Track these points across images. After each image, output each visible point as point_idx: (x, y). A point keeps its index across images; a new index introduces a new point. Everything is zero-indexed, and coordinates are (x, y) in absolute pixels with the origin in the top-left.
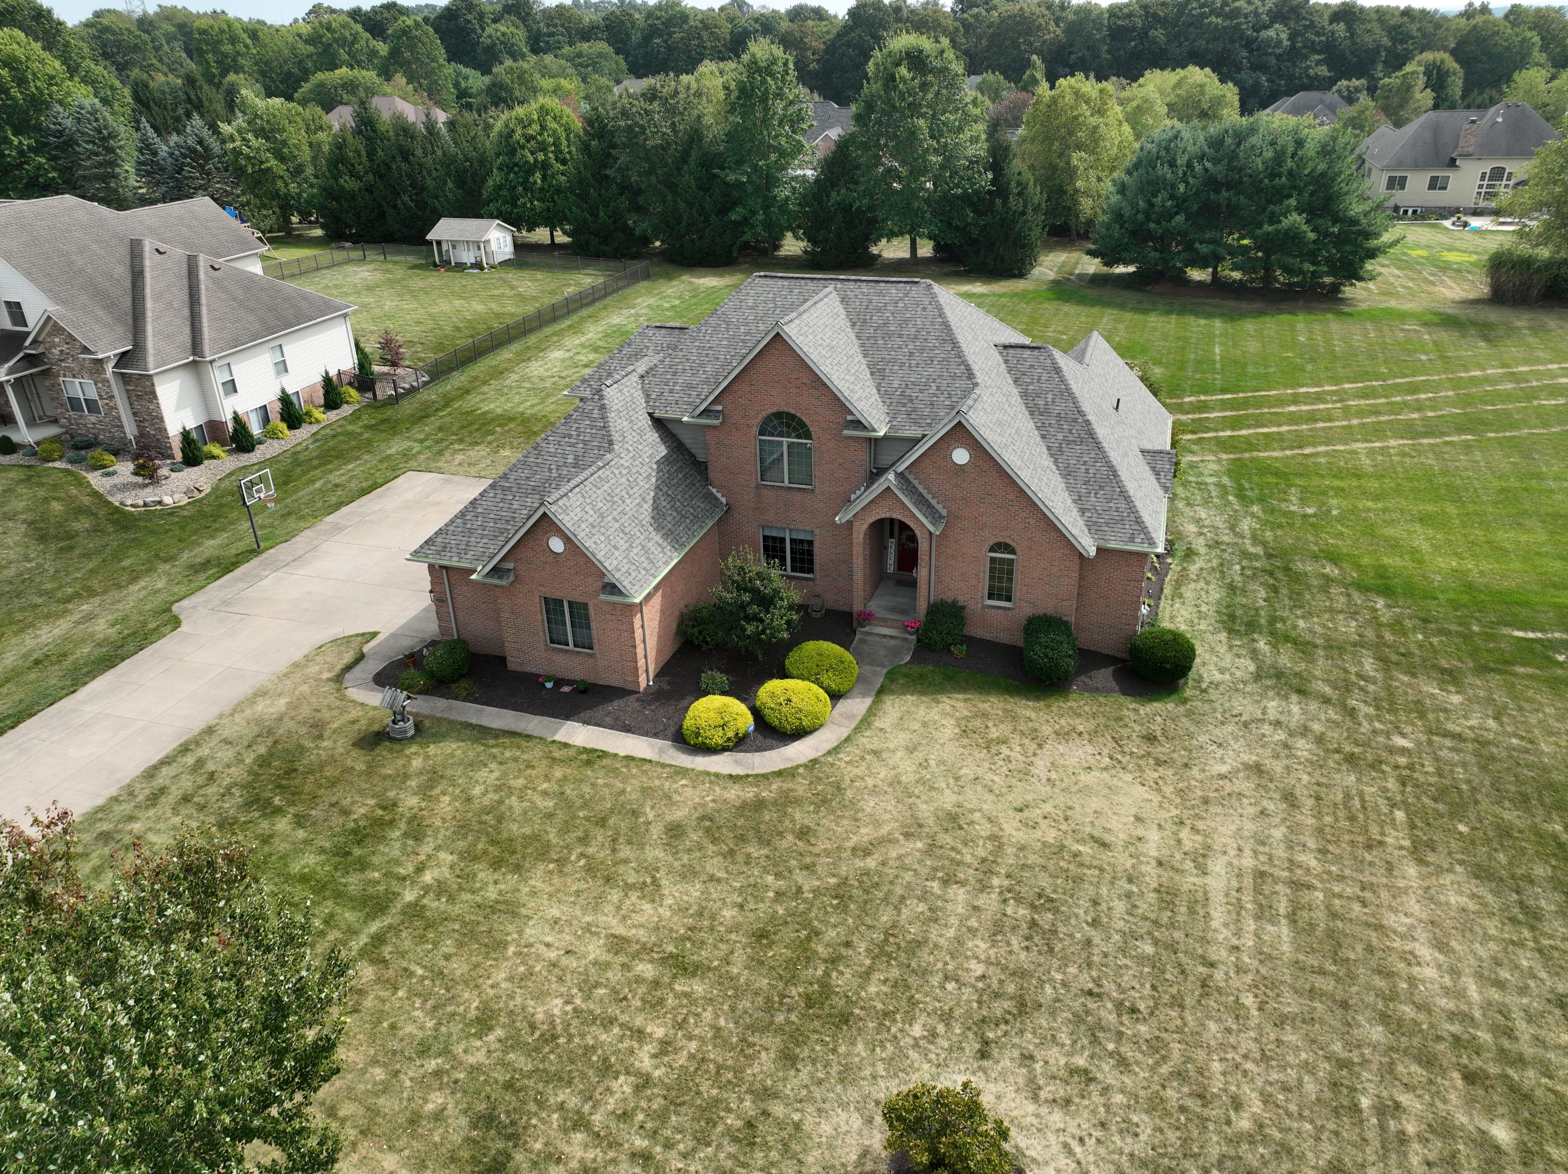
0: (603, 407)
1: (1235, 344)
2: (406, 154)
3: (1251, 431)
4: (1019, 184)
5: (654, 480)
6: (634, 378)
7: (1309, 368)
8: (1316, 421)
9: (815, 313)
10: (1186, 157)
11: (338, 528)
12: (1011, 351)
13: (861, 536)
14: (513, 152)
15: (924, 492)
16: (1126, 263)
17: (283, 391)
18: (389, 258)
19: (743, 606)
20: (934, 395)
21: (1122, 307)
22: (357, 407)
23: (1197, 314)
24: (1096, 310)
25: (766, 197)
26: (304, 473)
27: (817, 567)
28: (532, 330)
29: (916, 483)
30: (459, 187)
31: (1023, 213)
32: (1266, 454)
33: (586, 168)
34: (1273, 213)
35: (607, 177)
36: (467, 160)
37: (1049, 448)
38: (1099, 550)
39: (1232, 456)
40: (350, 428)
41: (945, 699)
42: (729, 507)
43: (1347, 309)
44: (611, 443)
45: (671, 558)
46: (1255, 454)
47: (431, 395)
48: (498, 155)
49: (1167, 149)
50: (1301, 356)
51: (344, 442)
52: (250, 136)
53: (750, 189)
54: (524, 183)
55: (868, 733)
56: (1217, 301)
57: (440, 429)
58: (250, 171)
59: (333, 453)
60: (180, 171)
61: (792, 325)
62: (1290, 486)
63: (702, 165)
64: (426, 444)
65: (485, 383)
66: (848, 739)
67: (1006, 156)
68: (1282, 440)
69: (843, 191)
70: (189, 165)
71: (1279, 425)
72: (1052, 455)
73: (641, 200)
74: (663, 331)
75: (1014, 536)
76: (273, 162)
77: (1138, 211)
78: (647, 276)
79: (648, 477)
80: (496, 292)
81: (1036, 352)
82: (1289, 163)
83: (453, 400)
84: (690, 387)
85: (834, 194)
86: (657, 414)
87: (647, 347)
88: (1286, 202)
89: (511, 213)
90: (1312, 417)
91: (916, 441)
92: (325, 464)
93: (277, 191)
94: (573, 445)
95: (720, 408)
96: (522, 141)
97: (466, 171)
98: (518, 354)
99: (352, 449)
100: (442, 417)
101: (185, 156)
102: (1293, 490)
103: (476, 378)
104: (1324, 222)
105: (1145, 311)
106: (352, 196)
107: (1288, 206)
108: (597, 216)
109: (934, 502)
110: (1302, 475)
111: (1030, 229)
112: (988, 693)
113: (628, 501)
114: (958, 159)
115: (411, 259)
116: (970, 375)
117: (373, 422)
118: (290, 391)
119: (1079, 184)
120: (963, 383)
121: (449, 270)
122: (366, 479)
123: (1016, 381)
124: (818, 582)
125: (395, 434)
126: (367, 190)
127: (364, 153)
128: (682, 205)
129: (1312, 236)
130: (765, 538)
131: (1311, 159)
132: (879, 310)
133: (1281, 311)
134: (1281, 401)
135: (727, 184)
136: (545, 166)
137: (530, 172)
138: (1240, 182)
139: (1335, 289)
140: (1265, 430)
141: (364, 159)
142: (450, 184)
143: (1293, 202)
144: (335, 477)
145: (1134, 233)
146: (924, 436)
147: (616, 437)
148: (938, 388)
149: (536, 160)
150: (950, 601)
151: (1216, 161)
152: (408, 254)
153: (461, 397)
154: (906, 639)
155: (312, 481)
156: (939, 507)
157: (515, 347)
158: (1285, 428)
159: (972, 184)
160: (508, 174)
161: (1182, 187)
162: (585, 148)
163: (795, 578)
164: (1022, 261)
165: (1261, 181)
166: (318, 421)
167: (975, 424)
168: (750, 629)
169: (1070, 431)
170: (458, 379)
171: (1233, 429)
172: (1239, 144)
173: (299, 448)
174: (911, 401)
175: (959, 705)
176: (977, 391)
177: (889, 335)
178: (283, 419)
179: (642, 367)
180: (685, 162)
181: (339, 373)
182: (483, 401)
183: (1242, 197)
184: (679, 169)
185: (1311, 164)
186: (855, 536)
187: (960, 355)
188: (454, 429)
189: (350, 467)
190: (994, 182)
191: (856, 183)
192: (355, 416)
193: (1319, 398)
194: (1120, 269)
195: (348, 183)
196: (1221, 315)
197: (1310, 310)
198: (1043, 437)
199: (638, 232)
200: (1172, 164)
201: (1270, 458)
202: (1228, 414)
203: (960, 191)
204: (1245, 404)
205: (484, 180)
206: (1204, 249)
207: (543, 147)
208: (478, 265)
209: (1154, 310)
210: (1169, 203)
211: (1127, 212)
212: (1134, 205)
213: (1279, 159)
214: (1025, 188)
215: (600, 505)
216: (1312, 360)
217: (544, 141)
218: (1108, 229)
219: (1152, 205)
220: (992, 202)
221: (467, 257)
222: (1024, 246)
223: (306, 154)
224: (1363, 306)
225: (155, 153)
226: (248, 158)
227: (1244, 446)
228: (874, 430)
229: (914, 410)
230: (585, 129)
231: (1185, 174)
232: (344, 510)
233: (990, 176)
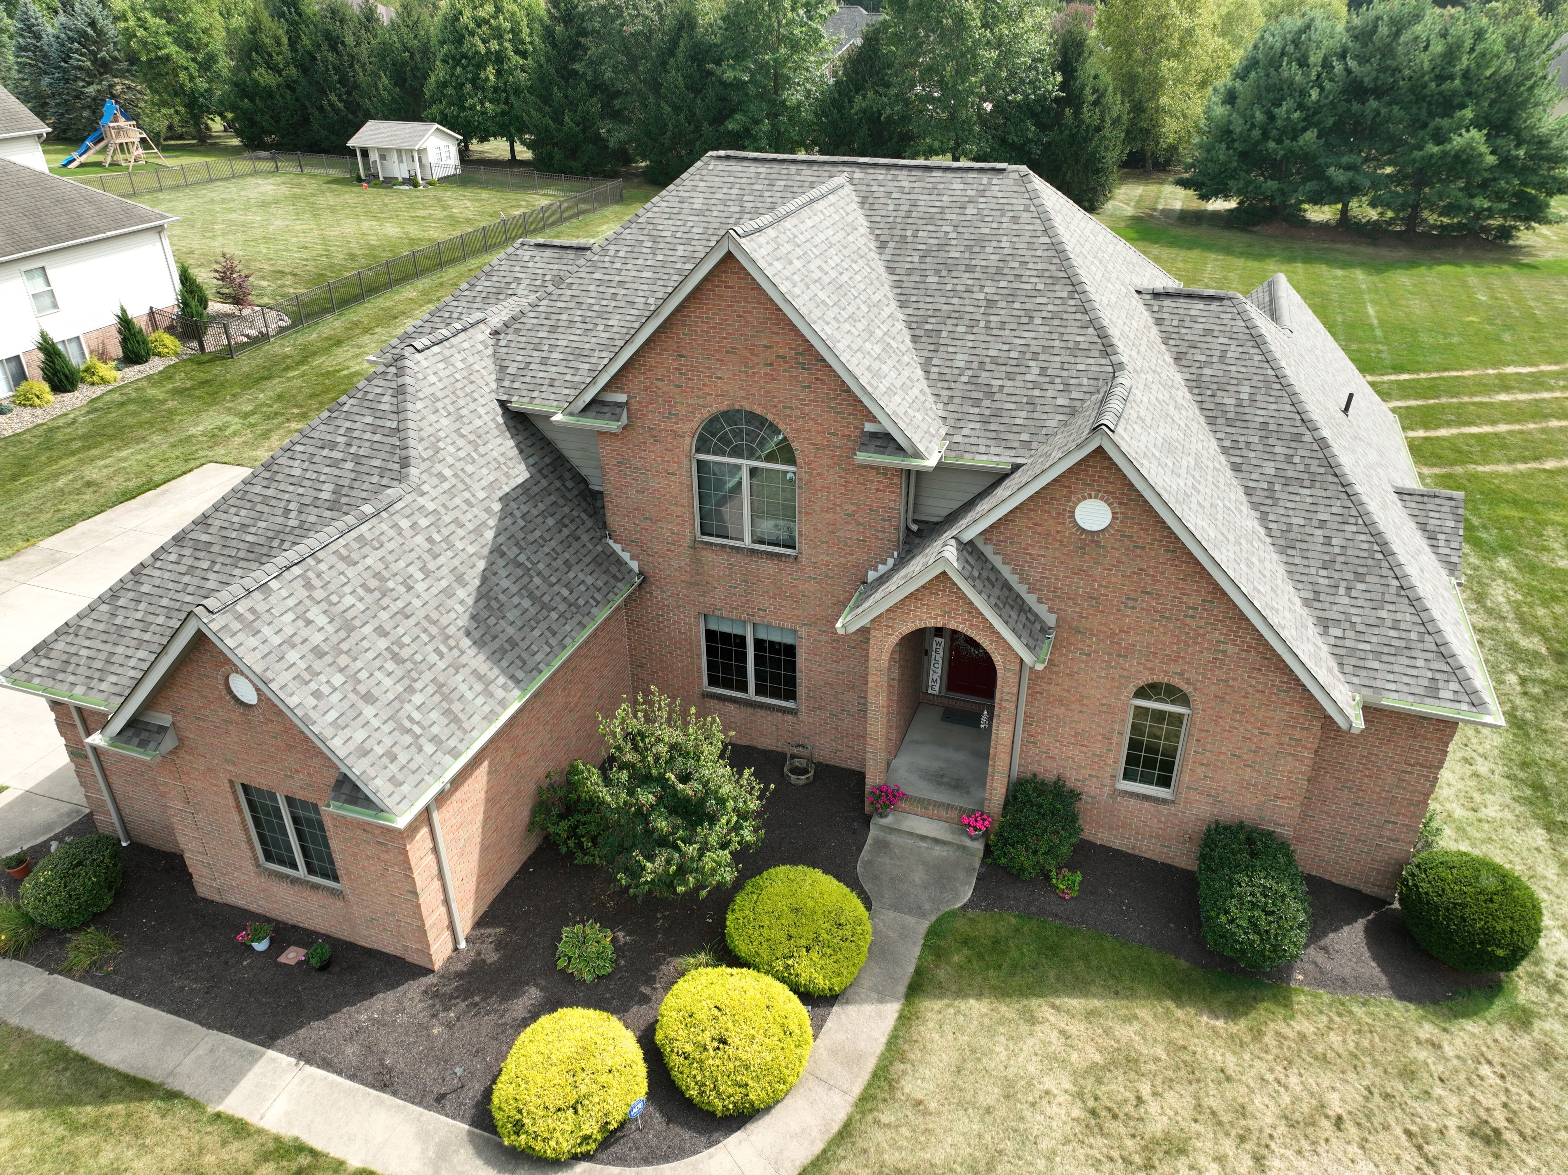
0: (400, 391)
1: (1393, 303)
2: (334, 42)
3: (1454, 431)
4: (1095, 91)
5: (489, 535)
6: (482, 334)
7: (1507, 337)
8: (1546, 417)
9: (809, 219)
10: (1321, 54)
11: (54, 560)
12: (1167, 303)
13: (886, 657)
14: (459, 40)
15: (1013, 580)
16: (1226, 197)
17: (44, 336)
18: (306, 170)
19: (642, 815)
20: (1036, 385)
21: (1228, 251)
22: (174, 360)
23: (1331, 263)
24: (1195, 254)
25: (773, 103)
26: (51, 461)
27: (801, 690)
28: (452, 262)
29: (997, 561)
30: (396, 85)
31: (1098, 129)
32: (1487, 468)
33: (548, 60)
34: (1438, 129)
35: (575, 73)
36: (407, 49)
37: (1249, 492)
38: (1370, 711)
39: (1437, 471)
40: (152, 392)
41: (1046, 1012)
42: (645, 579)
43: (1526, 260)
44: (405, 463)
45: (503, 704)
46: (1471, 467)
47: (285, 348)
48: (442, 43)
49: (1296, 43)
50: (1490, 321)
51: (134, 414)
52: (147, 15)
53: (752, 90)
54: (474, 82)
55: (886, 1117)
56: (1347, 247)
57: (280, 397)
58: (144, 58)
59: (110, 431)
60: (67, 59)
61: (761, 238)
62: (1543, 524)
63: (693, 59)
64: (252, 420)
65: (367, 330)
66: (845, 1133)
67: (1080, 55)
68: (1504, 446)
69: (870, 94)
70: (77, 51)
71: (1494, 423)
72: (1255, 506)
73: (617, 103)
74: (548, 253)
75: (1191, 675)
76: (172, 49)
77: (1253, 126)
78: (620, 199)
79: (478, 531)
80: (422, 213)
81: (1214, 306)
82: (1465, 61)
83: (314, 354)
84: (580, 355)
85: (858, 99)
86: (516, 404)
87: (518, 280)
88: (1459, 114)
89: (458, 116)
90: (1538, 412)
91: (1001, 477)
92: (89, 448)
93: (182, 86)
94: (334, 464)
95: (622, 398)
96: (472, 25)
97: (404, 63)
98: (424, 293)
99: (140, 425)
100: (289, 380)
101: (71, 40)
102: (1550, 531)
103: (356, 324)
104: (1507, 143)
105: (1260, 257)
106: (269, 93)
107: (1462, 119)
108: (562, 123)
109: (1031, 600)
110: (1555, 505)
111: (1107, 149)
112: (1132, 995)
113: (420, 587)
114: (1018, 54)
115: (334, 173)
116: (1107, 348)
117: (189, 384)
118: (57, 337)
119: (1164, 100)
120: (1093, 363)
121: (376, 186)
122: (138, 475)
123: (1178, 358)
124: (803, 717)
125: (214, 403)
126: (289, 87)
127: (285, 40)
128: (667, 109)
129: (1491, 160)
130: (711, 635)
131: (1497, 56)
132: (930, 220)
133: (1439, 262)
134: (1483, 386)
135: (725, 85)
136: (499, 58)
137: (481, 66)
138: (1393, 87)
139: (1506, 233)
140: (1474, 430)
141: (285, 47)
142: (385, 80)
143: (1468, 113)
144: (92, 473)
145: (1243, 155)
146: (1016, 467)
147: (418, 450)
148: (1043, 372)
149: (488, 51)
150: (1050, 777)
151: (1363, 60)
152: (332, 167)
153: (326, 350)
154: (964, 848)
155: (56, 476)
156: (1041, 610)
157: (424, 283)
158: (1502, 428)
159: (1035, 89)
160: (454, 68)
161: (1314, 94)
162: (549, 35)
163: (762, 706)
164: (1094, 190)
165: (1425, 86)
166: (104, 381)
167: (1131, 454)
168: (652, 869)
169: (1289, 459)
170: (332, 325)
171: (1426, 428)
172: (1397, 34)
173: (61, 422)
174: (990, 394)
175: (1076, 1028)
176: (1124, 379)
177: (948, 267)
178: (47, 378)
179: (498, 315)
180: (672, 53)
181: (152, 313)
182: (356, 356)
183: (1396, 108)
184: (664, 64)
185: (1496, 63)
186: (872, 654)
187: (1085, 307)
188: (300, 397)
189: (124, 454)
190: (1063, 87)
191: (888, 85)
192: (167, 375)
193: (1537, 382)
194: (1218, 205)
195: (264, 77)
196: (1362, 265)
197: (1477, 262)
198: (1236, 468)
199: (612, 143)
200: (1303, 63)
201: (1497, 475)
202: (1412, 403)
203: (1019, 97)
204: (1432, 389)
205: (426, 76)
206: (1338, 176)
207: (498, 35)
208: (412, 181)
209: (1270, 256)
210: (1297, 115)
211: (1238, 127)
212: (1248, 118)
213: (1451, 54)
214: (1102, 95)
215: (349, 600)
216: (1508, 327)
217: (498, 28)
218: (1209, 151)
219: (1271, 117)
220: (1060, 114)
221: (400, 171)
222: (1097, 171)
223: (218, 41)
224: (1548, 256)
225: (38, 37)
226: (144, 43)
227: (1452, 456)
228: (918, 455)
229: (997, 414)
230: (549, 12)
231: (1319, 76)
232: (81, 527)
233: (1059, 78)
